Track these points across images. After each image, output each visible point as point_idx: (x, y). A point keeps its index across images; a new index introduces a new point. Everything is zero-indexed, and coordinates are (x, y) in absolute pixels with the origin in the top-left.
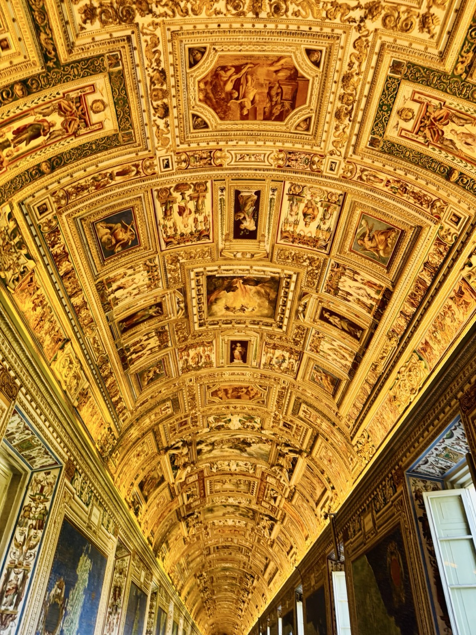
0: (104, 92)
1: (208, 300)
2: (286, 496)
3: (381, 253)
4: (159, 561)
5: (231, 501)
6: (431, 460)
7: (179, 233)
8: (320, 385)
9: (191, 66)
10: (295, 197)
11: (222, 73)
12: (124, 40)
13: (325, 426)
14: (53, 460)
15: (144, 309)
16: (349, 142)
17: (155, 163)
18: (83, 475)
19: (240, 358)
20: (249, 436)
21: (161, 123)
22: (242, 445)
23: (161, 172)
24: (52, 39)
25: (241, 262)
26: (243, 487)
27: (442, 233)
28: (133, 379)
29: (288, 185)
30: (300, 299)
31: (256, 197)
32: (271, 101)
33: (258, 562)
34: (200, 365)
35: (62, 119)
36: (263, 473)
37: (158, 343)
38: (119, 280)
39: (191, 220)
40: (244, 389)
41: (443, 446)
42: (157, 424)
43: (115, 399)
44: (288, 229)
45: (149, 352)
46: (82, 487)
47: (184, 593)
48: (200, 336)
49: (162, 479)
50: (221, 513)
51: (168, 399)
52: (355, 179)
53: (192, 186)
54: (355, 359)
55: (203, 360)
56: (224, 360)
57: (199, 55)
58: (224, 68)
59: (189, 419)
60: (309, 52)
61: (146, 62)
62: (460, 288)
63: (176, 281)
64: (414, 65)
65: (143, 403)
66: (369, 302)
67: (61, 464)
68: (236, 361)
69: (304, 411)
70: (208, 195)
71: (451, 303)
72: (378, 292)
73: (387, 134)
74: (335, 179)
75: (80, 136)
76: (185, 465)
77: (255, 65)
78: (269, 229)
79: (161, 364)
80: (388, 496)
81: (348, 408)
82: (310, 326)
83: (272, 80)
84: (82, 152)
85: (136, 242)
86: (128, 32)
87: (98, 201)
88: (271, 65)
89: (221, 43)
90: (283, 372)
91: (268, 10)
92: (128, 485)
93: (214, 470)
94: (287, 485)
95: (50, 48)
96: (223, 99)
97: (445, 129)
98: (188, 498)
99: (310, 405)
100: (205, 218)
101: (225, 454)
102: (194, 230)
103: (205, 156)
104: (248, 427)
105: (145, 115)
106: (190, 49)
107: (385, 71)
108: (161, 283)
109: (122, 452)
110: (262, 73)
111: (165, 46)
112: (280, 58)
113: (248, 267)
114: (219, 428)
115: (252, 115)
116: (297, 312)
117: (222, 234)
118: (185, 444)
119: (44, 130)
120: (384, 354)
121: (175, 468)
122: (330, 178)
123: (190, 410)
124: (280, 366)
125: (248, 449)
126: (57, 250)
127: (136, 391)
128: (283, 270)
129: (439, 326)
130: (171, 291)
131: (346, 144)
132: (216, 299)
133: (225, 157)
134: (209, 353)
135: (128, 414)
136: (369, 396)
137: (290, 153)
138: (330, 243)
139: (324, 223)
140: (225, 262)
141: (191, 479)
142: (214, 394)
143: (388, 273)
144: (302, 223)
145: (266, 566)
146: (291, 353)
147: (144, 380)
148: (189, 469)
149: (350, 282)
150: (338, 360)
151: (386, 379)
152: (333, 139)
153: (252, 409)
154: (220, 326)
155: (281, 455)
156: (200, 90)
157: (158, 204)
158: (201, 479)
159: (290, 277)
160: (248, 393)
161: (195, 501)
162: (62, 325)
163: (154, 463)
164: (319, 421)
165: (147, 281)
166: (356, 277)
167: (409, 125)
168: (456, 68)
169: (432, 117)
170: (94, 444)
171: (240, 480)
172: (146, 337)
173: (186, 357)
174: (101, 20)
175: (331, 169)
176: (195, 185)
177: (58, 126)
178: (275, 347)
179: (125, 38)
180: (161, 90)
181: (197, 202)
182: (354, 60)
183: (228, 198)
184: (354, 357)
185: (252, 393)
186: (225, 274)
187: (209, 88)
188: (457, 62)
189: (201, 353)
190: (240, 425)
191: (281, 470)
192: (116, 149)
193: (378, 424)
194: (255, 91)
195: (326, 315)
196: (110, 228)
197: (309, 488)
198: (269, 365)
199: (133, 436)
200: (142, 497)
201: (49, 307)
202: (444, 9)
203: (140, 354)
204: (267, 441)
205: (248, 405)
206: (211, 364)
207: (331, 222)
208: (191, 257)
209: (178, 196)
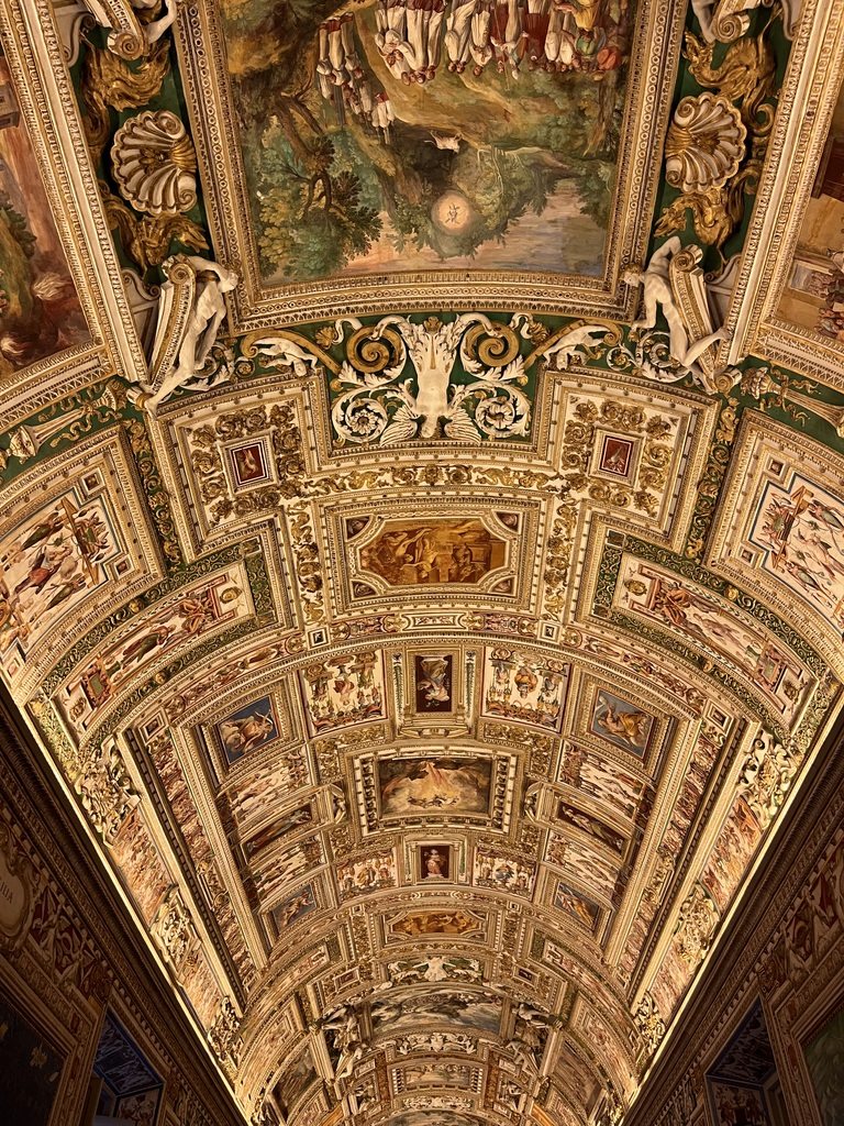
0: (238, 579)
1: (382, 792)
2: (536, 1094)
3: (632, 740)
5: (436, 1103)
6: (737, 1057)
7: (336, 712)
8: (571, 913)
9: (350, 536)
10: (501, 663)
11: (391, 539)
12: (265, 525)
13: (586, 978)
14: (150, 1077)
15: (283, 818)
16: (567, 607)
17: (303, 639)
18: (189, 1093)
19: (438, 871)
20: (462, 993)
21: (312, 597)
22: (450, 1006)
23: (311, 647)
24: (177, 544)
25: (432, 741)
26: (457, 1078)
27: (706, 730)
28: (265, 920)
29: (490, 650)
30: (525, 789)
31: (446, 663)
32: (458, 562)
34: (372, 884)
35: (185, 619)
36: (491, 1053)
37: (304, 861)
38: (248, 786)
39: (353, 696)
40: (447, 918)
41: (749, 1038)
42: (304, 984)
43: (239, 955)
44: (496, 699)
45: (291, 875)
46: (188, 1113)
48: (370, 843)
49: (313, 1074)
51: (322, 942)
52: (582, 647)
53: (355, 657)
54: (619, 880)
55: (376, 878)
56: (412, 876)
57: (361, 524)
58: (392, 534)
59: (356, 970)
60: (501, 516)
61: (292, 540)
62: (740, 807)
63: (333, 772)
64: (636, 539)
65: (280, 955)
66: (627, 801)
67: (161, 1081)
68: (431, 875)
69: (551, 953)
70: (378, 665)
71: (732, 825)
72: (636, 790)
73: (615, 604)
74: (552, 646)
75: (205, 631)
76: (352, 1047)
77: (433, 529)
78: (469, 699)
79: (307, 891)
80: (686, 1111)
81: (619, 953)
82: (547, 826)
83: (457, 542)
84: (207, 648)
85: (274, 733)
86: (272, 516)
87: (225, 699)
88: (455, 528)
89: (388, 512)
90: (510, 890)
91: (446, 478)
92: (256, 1095)
93: (404, 1051)
94: (534, 1076)
95: (175, 554)
96: (394, 564)
97: (686, 611)
98: (359, 1104)
99: (558, 944)
100: (374, 690)
101: (422, 1021)
102: (358, 706)
103: (372, 623)
104: (458, 975)
105: (291, 592)
106: (347, 521)
107: (600, 541)
108: (309, 778)
109: (247, 1038)
110: (443, 537)
111: (317, 522)
112: (466, 521)
113: (442, 748)
114: (408, 980)
115: (436, 576)
116: (523, 805)
117: (400, 707)
118: (351, 1011)
119: (161, 638)
120: (659, 879)
121: (334, 1054)
122: (547, 644)
123: (357, 955)
124: (505, 882)
125: (461, 1012)
126: (167, 770)
127: (269, 938)
128: (495, 751)
129: (722, 854)
130: (326, 786)
131: (563, 609)
132: (395, 790)
133: (401, 622)
134: (386, 866)
135: (257, 975)
136: (647, 938)
137: (488, 615)
138: (559, 719)
139: (548, 695)
140: (405, 742)
141: (363, 1070)
142: (398, 926)
143: (645, 767)
144: (515, 694)
146: (521, 864)
147: (282, 919)
148: (358, 1053)
149: (594, 772)
150: (595, 878)
151: (667, 916)
152: (545, 602)
153: (465, 947)
154: (403, 828)
155: (519, 1022)
156: (362, 557)
157: (306, 683)
158: (382, 1066)
159: (506, 760)
160: (454, 922)
161: (371, 1107)
162: (168, 869)
163: (298, 1048)
164: (576, 970)
165: (288, 779)
166: (602, 765)
167: (643, 599)
168: (686, 550)
169: (668, 595)
170: (205, 1037)
171: (451, 1066)
172: (286, 855)
173: (349, 876)
174: (237, 512)
175: (548, 634)
176: (358, 656)
177: (179, 628)
178: (493, 855)
179: (266, 523)
180: (311, 564)
181: (362, 673)
182: (561, 526)
183: (406, 666)
184: (616, 876)
185: (463, 923)
186: (408, 756)
187: (374, 556)
188: (687, 546)
189: (374, 867)
190: (444, 975)
191: (522, 1049)
192: (251, 635)
193: (665, 985)
194: (436, 554)
195: (567, 813)
196: (239, 725)
197: (572, 1084)
198: (486, 879)
199: (264, 1010)
200: (278, 1112)
201: (153, 848)
202: (661, 492)
203: (276, 881)
204: (494, 998)
205: (457, 941)
206: (390, 883)
207: (557, 694)
208: (354, 740)
209: (335, 670)
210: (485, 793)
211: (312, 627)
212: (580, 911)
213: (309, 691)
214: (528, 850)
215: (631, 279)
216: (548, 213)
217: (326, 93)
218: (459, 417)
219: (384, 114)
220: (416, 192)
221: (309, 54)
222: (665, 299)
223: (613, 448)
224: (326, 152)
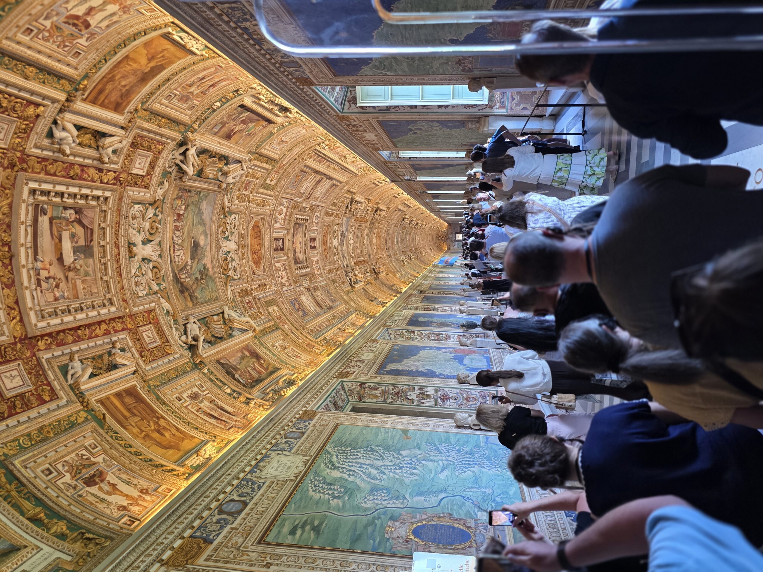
0: (271, 309)
1: (300, 263)
2: (368, 203)
4: (403, 291)
5: (365, 241)
7: (287, 279)
8: (330, 194)
9: (255, 274)
10: (277, 221)
11: (254, 260)
13: (345, 188)
16: (270, 199)
19: (314, 242)
20: (340, 232)
21: (268, 287)
22: (343, 237)
24: (272, 326)
28: (335, 304)
29: (274, 225)
30: (302, 211)
31: (275, 240)
32: (257, 237)
33: (396, 216)
34: (319, 267)
36: (355, 221)
37: (318, 291)
39: (283, 273)
40: (324, 239)
42: (344, 292)
43: (345, 312)
44: (283, 222)
45: (322, 295)
47: (416, 275)
48: (311, 268)
49: (364, 289)
50: (370, 248)
51: (334, 285)
54: (329, 179)
55: (317, 265)
56: (316, 252)
57: (253, 270)
59: (338, 273)
61: (260, 293)
64: (264, 179)
65: (340, 299)
66: (312, 178)
68: (315, 245)
69: (337, 200)
72: (312, 175)
75: (284, 319)
76: (355, 275)
77: (252, 246)
82: (310, 203)
83: (254, 237)
84: (287, 319)
86: (257, 299)
88: (252, 238)
89: (250, 261)
90: (321, 215)
92: (375, 307)
93: (353, 255)
94: (364, 205)
95: (274, 326)
96: (258, 259)
98: (367, 272)
99: (336, 198)
100: (282, 266)
101: (346, 248)
102: (285, 272)
104: (337, 234)
107: (261, 190)
110: (253, 242)
113: (291, 241)
114: (338, 253)
115: (260, 244)
116: (304, 212)
117: (284, 257)
118: (347, 276)
120: (334, 168)
122: (275, 206)
123: (334, 272)
124: (318, 217)
127: (338, 303)
128: (293, 222)
129: (337, 153)
130: (302, 283)
132: (299, 258)
134: (315, 262)
135: (347, 307)
136: (346, 171)
138: (290, 200)
142: (326, 256)
144: (282, 216)
145: (399, 210)
146: (316, 212)
147: (333, 299)
148: (356, 272)
149: (303, 188)
150: (325, 186)
152: (267, 207)
154: (307, 255)
155: (350, 210)
156: (258, 270)
159: (295, 218)
160: (325, 236)
161: (368, 268)
163: (360, 294)
164: (343, 192)
165: (304, 296)
167: (276, 176)
170: (368, 321)
171: (357, 236)
176: (276, 271)
178: (313, 222)
179: (259, 300)
181: (279, 270)
182: (255, 203)
183: (277, 254)
184: (327, 180)
185: (326, 233)
186: (293, 254)
187: (258, 266)
188: (271, 165)
189: (315, 266)
190: (336, 240)
191: (357, 209)
192: (280, 306)
193: (358, 166)
194: (256, 244)
197: (369, 191)
202: (259, 173)
204: (342, 220)
205: (330, 235)
206: (318, 260)
207: (284, 200)
208: (292, 273)
209: (280, 279)
210: (300, 224)
211: (274, 287)
212: (331, 190)
213: (285, 289)
214: (313, 209)
215: (224, 186)
216: (204, 211)
217: (189, 279)
218: (233, 237)
219: (190, 263)
220: (199, 252)
221: (185, 284)
222: (231, 177)
223: (246, 188)
224: (197, 279)
